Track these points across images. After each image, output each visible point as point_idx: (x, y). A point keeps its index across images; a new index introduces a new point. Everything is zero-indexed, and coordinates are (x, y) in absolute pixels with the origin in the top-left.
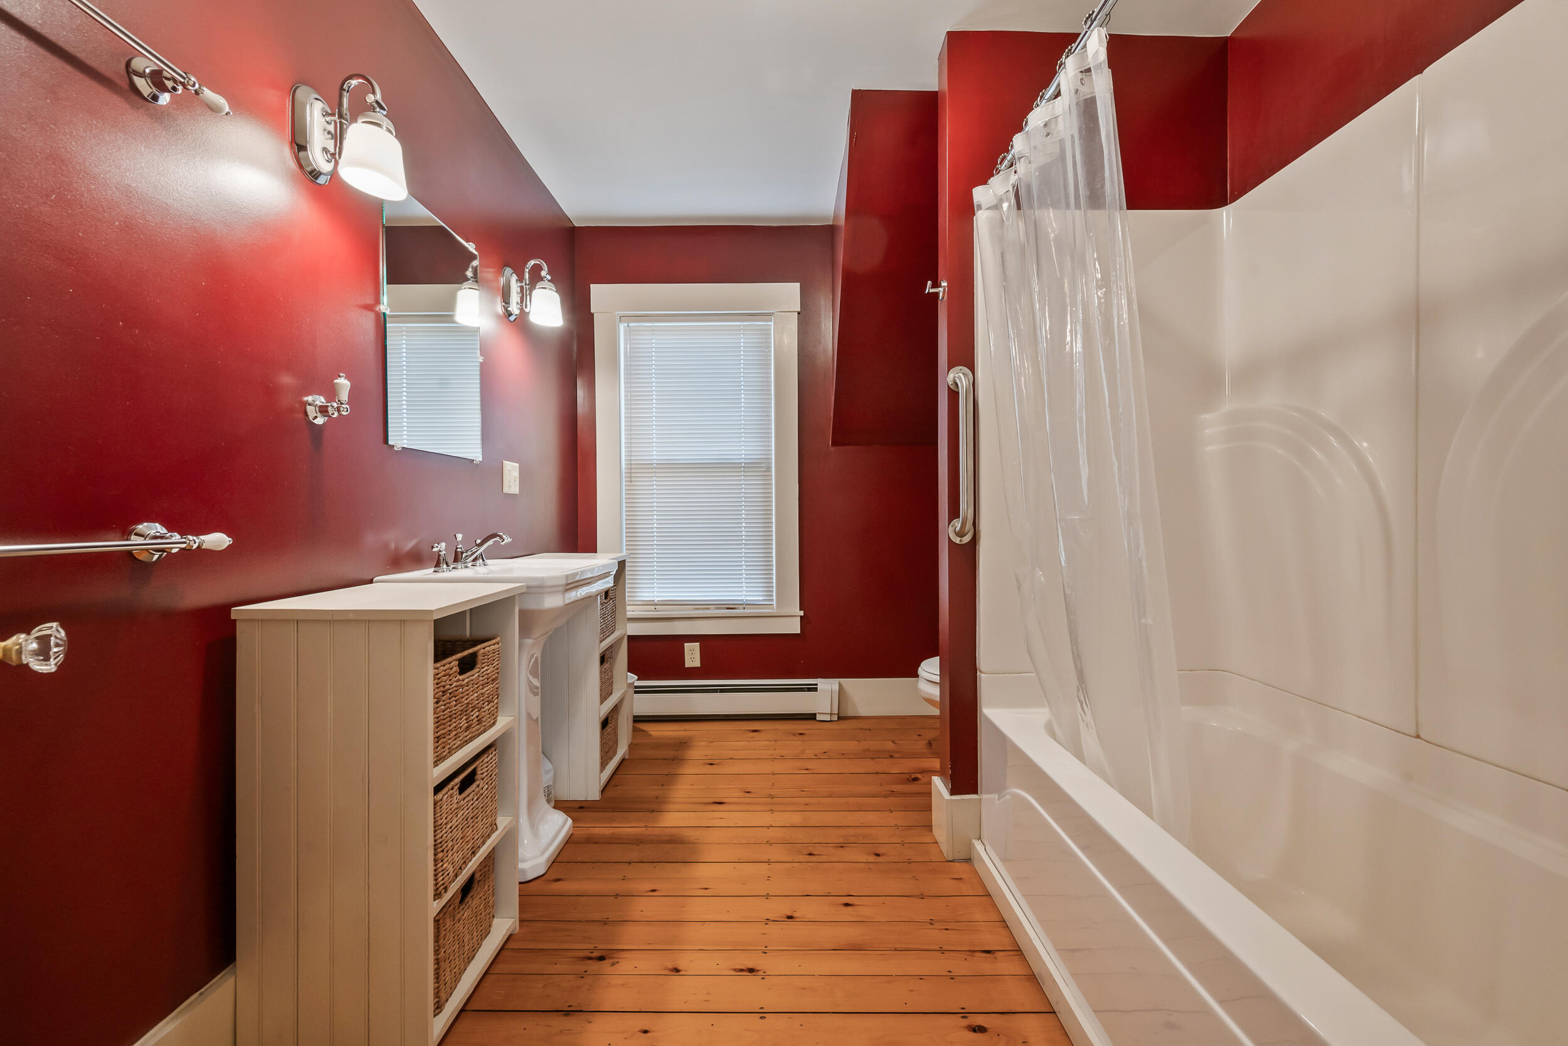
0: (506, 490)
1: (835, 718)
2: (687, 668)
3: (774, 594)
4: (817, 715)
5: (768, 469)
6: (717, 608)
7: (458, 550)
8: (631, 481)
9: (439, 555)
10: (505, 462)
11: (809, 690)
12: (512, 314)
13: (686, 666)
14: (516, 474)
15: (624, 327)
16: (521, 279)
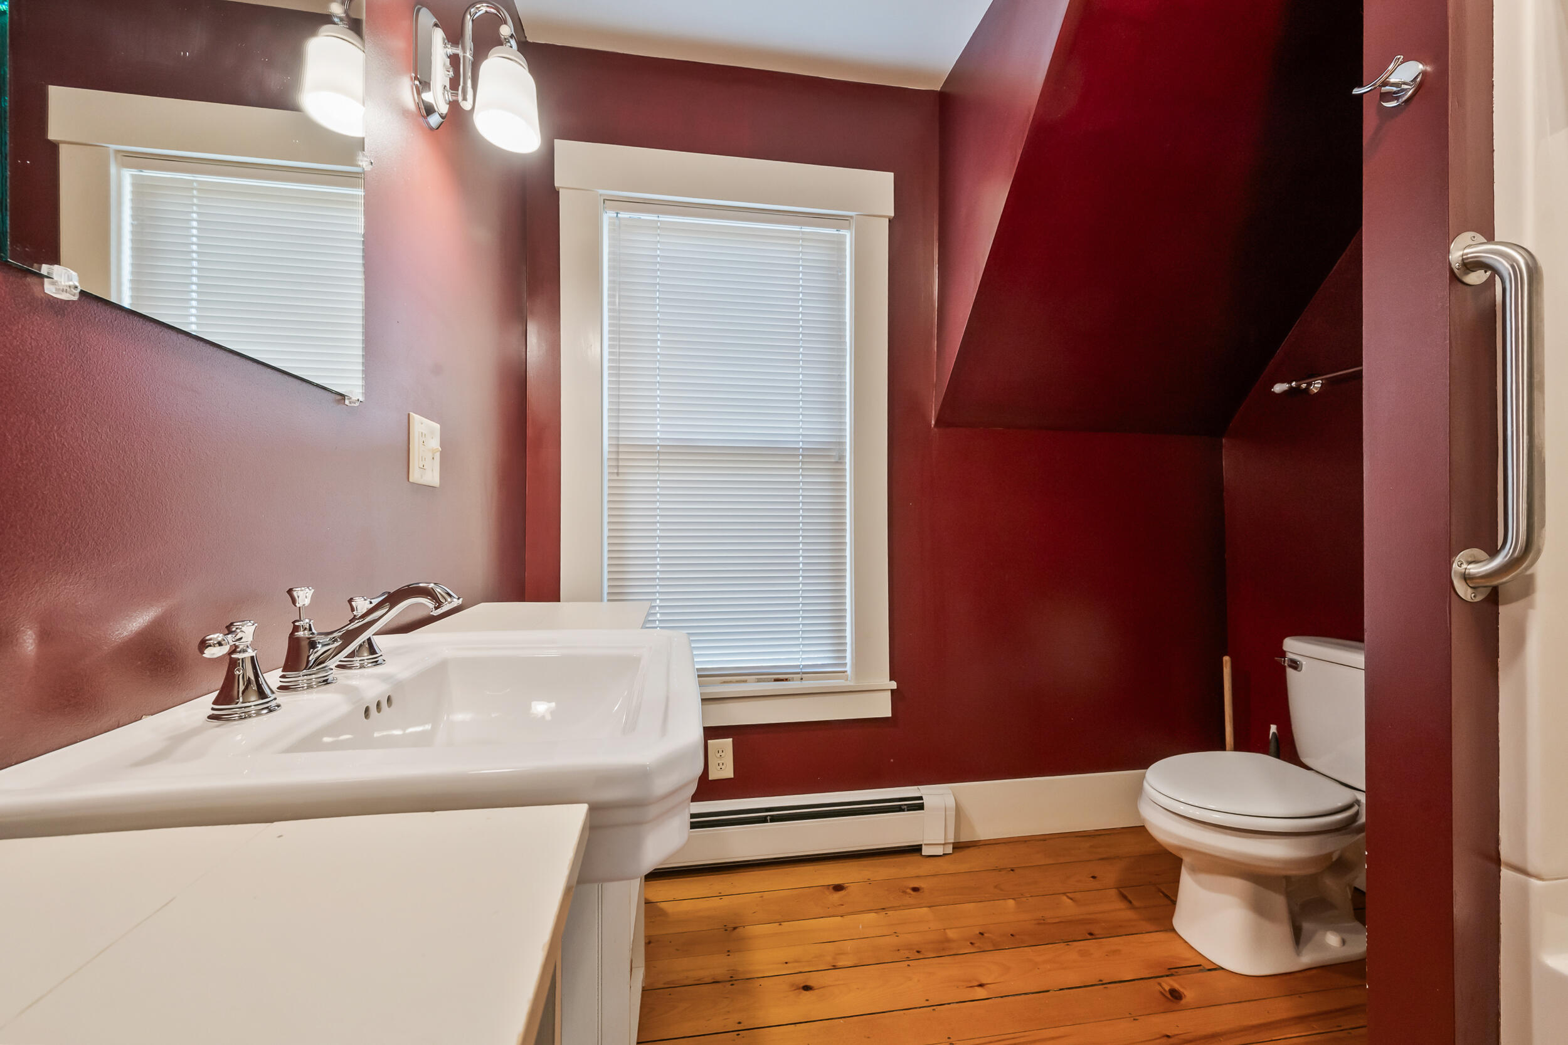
0: (416, 476)
1: (949, 850)
2: (711, 781)
3: (848, 654)
4: (923, 847)
5: (841, 460)
6: (759, 681)
7: (300, 634)
8: (618, 474)
9: (233, 664)
10: (416, 418)
11: (912, 808)
12: (434, 111)
13: (710, 779)
14: (435, 443)
15: (610, 218)
16: (454, 37)
